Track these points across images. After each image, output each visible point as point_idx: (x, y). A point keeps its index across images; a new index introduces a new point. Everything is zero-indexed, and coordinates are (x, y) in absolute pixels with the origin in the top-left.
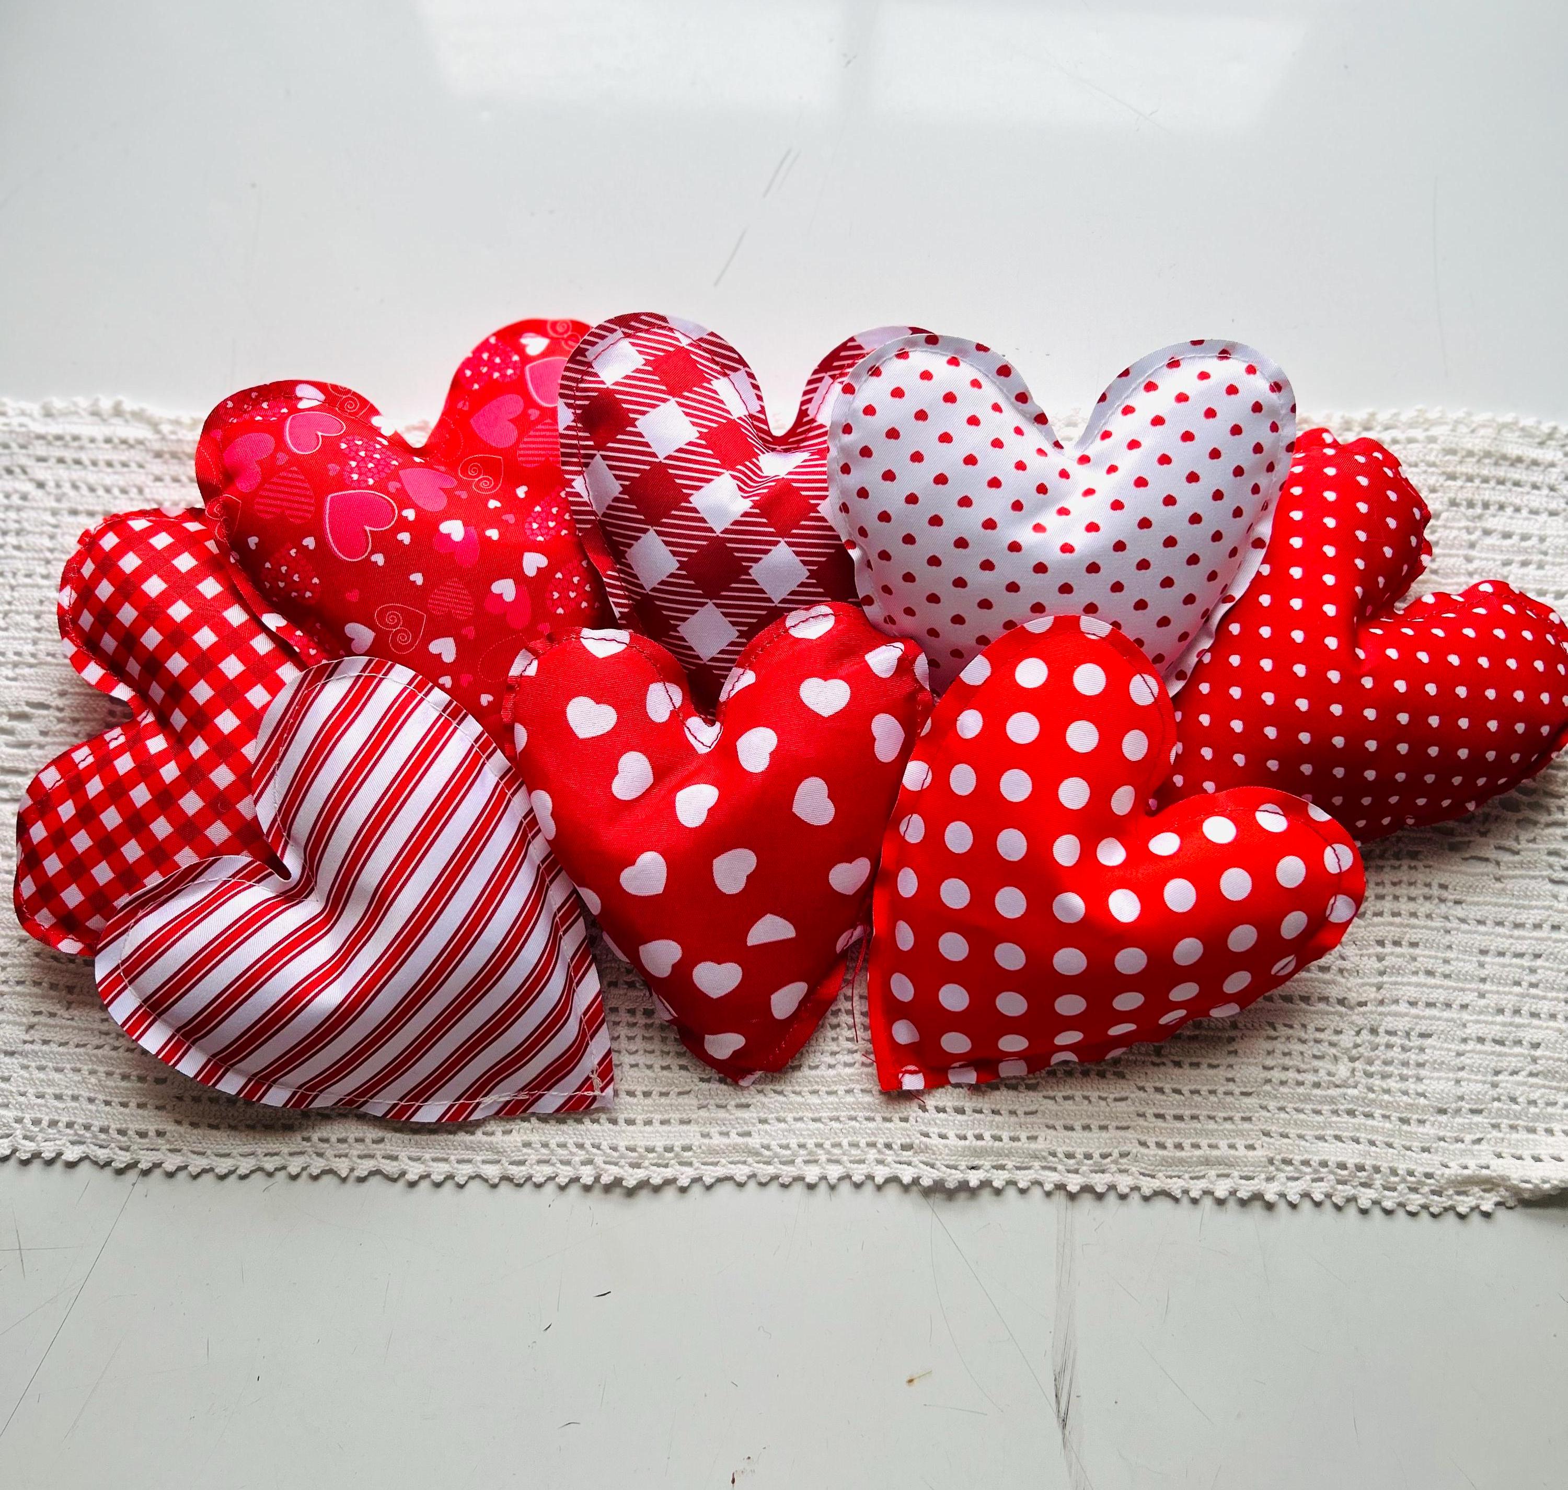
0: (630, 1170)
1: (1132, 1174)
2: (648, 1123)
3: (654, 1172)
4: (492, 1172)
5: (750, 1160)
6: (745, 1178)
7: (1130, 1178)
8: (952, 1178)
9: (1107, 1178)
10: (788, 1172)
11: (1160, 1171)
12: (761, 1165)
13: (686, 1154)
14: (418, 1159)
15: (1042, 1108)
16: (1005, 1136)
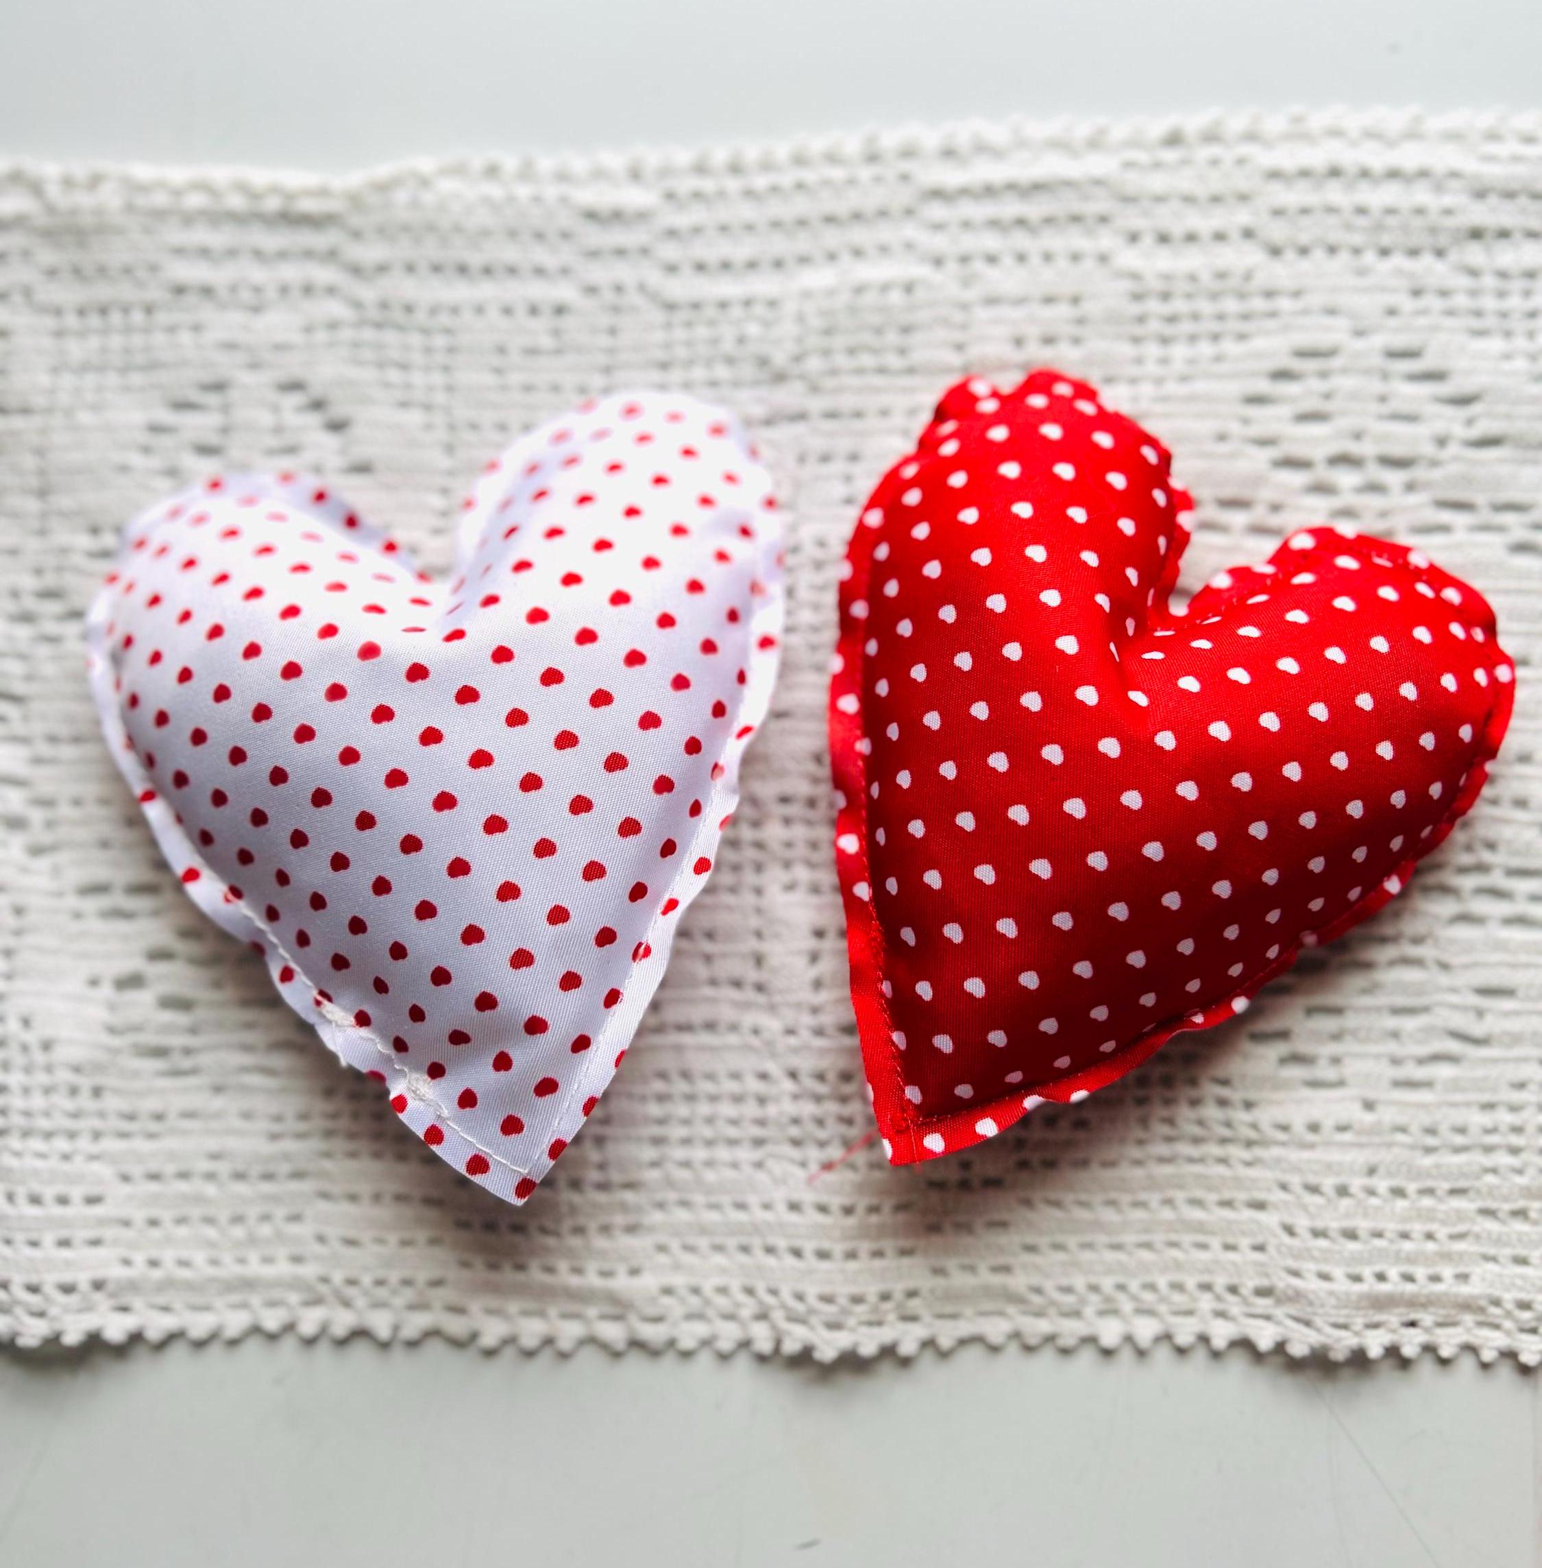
0: (825, 1333)
2: (851, 1255)
3: (864, 1335)
5: (1010, 1310)
6: (1001, 1338)
10: (1070, 1330)
12: (1028, 1318)
13: (910, 1302)
14: (498, 1314)
16: (1420, 1273)
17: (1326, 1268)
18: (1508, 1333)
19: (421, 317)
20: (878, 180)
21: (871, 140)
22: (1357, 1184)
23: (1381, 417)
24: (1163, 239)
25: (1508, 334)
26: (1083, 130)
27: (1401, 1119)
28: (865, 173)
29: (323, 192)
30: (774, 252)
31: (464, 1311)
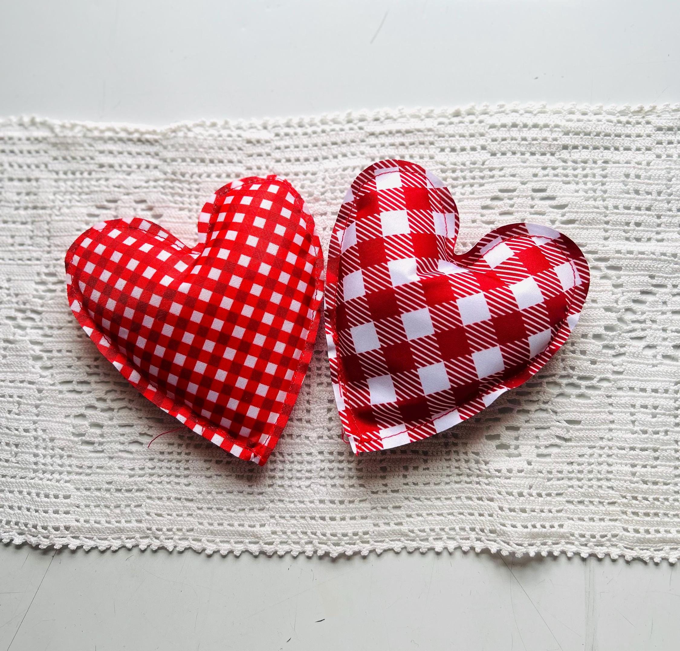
0: (334, 547)
1: (619, 548)
2: (343, 519)
3: (348, 548)
4: (254, 548)
5: (402, 539)
6: (400, 549)
7: (618, 549)
8: (520, 552)
9: (604, 550)
10: (424, 546)
11: (636, 546)
12: (409, 542)
13: (365, 536)
14: (213, 541)
15: (566, 508)
16: (547, 525)
17: (514, 523)
18: (576, 546)
19: (187, 177)
20: (351, 129)
21: (349, 114)
22: (525, 492)
23: (531, 214)
24: (453, 150)
25: (577, 183)
26: (425, 111)
27: (541, 468)
28: (347, 127)
29: (154, 132)
30: (315, 155)
31: (200, 541)
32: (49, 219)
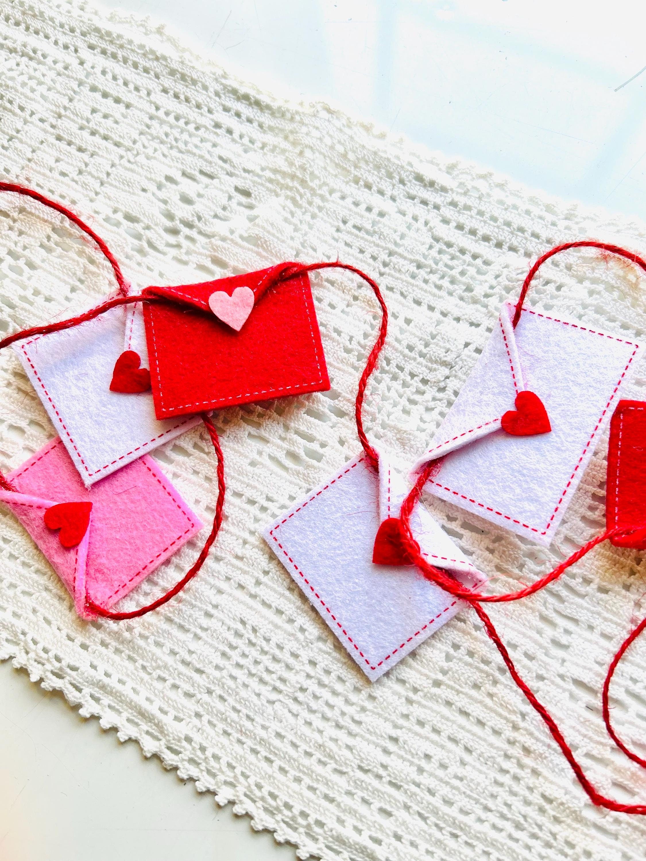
30: (500, 238)
31: (80, 690)
32: (117, 161)
